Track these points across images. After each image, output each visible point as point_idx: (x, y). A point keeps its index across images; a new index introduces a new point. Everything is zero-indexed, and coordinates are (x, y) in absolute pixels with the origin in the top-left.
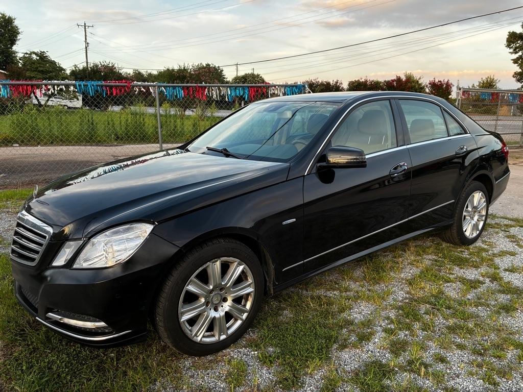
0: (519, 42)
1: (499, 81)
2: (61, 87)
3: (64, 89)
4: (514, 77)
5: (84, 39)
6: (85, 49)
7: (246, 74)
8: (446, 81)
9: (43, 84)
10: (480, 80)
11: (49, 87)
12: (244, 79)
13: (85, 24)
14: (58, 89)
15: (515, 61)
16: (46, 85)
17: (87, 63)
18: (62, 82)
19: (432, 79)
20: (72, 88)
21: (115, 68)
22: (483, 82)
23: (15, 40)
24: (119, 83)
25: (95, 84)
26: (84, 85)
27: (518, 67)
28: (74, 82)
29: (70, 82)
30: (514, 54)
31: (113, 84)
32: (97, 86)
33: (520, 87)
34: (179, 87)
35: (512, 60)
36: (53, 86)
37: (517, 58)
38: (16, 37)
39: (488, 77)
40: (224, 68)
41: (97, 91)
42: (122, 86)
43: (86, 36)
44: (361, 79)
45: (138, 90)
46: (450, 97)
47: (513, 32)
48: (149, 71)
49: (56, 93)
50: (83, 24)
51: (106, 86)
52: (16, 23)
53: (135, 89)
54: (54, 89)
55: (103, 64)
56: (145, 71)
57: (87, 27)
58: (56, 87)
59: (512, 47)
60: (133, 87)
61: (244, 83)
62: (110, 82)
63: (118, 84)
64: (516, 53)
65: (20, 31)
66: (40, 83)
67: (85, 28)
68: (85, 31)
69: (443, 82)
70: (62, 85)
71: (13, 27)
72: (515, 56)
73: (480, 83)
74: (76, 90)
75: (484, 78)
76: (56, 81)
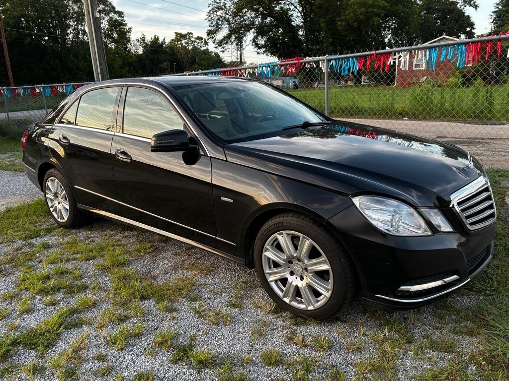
34: (353, 57)
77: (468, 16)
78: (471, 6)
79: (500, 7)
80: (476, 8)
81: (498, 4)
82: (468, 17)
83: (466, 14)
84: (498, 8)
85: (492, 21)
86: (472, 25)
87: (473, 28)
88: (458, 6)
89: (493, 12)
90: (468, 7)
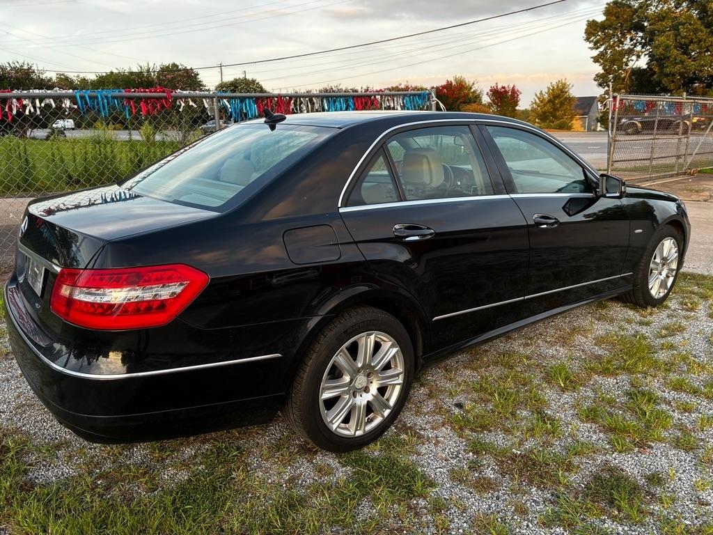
0: (600, 33)
1: (573, 86)
2: (47, 101)
3: (54, 105)
4: (596, 80)
7: (236, 80)
8: (511, 86)
9: (14, 97)
10: (550, 86)
11: (24, 102)
12: (234, 86)
14: (43, 105)
15: (596, 60)
16: (19, 99)
18: (49, 92)
19: (493, 85)
20: (67, 103)
21: (33, 72)
22: (553, 87)
24: (151, 92)
25: (109, 95)
26: (90, 97)
27: (601, 67)
28: (71, 91)
29: (64, 92)
30: (594, 50)
31: (142, 94)
32: (114, 98)
33: (603, 93)
35: (592, 58)
36: (33, 99)
37: (598, 55)
39: (559, 81)
40: (200, 72)
41: (114, 108)
42: (156, 98)
44: (400, 85)
45: (183, 104)
46: (517, 108)
47: (593, 21)
48: (82, 76)
49: (38, 112)
51: (129, 99)
53: (178, 103)
54: (35, 107)
55: (13, 65)
56: (76, 74)
58: (37, 101)
59: (592, 41)
60: (176, 99)
61: (233, 91)
62: (134, 92)
63: (149, 94)
64: (597, 48)
66: (8, 94)
69: (507, 89)
70: (50, 97)
72: (596, 53)
73: (549, 88)
74: (76, 107)
75: (554, 83)
76: (37, 91)
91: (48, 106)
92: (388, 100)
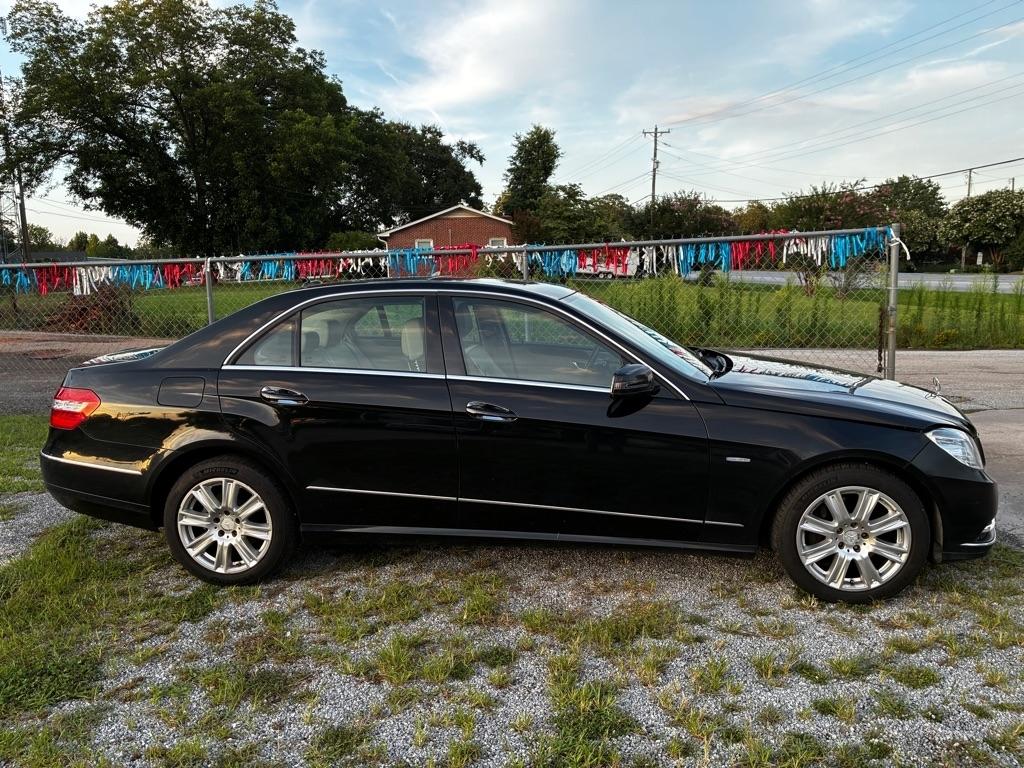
2: (366, 260)
3: (371, 264)
5: (653, 156)
6: (652, 173)
9: (342, 257)
11: (349, 262)
13: (656, 129)
14: (363, 264)
16: (345, 259)
17: (653, 197)
18: (370, 252)
20: (382, 262)
21: (699, 202)
23: (551, 168)
36: (356, 259)
38: (553, 162)
43: (656, 149)
49: (359, 270)
50: (654, 130)
52: (556, 140)
55: (679, 196)
57: (658, 135)
58: (359, 260)
65: (560, 151)
66: (337, 255)
67: (656, 136)
68: (656, 140)
70: (368, 257)
71: (549, 147)
76: (360, 252)
77: (471, 172)
78: (472, 156)
79: (518, 163)
80: (481, 162)
81: (514, 158)
82: (471, 175)
83: (467, 170)
84: (515, 164)
85: (508, 184)
86: (478, 188)
87: (479, 193)
88: (453, 155)
89: (509, 170)
90: (468, 158)
91: (367, 265)
92: (795, 243)
